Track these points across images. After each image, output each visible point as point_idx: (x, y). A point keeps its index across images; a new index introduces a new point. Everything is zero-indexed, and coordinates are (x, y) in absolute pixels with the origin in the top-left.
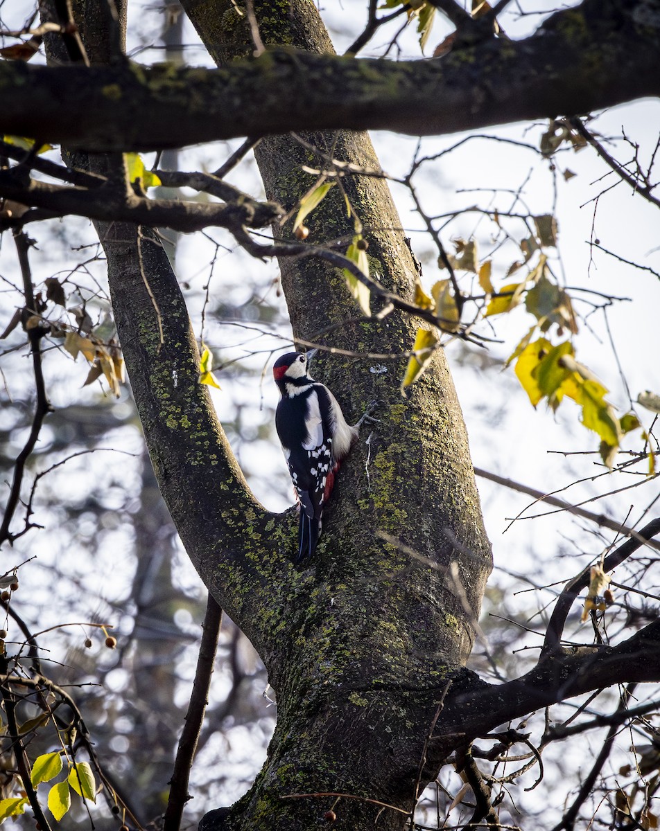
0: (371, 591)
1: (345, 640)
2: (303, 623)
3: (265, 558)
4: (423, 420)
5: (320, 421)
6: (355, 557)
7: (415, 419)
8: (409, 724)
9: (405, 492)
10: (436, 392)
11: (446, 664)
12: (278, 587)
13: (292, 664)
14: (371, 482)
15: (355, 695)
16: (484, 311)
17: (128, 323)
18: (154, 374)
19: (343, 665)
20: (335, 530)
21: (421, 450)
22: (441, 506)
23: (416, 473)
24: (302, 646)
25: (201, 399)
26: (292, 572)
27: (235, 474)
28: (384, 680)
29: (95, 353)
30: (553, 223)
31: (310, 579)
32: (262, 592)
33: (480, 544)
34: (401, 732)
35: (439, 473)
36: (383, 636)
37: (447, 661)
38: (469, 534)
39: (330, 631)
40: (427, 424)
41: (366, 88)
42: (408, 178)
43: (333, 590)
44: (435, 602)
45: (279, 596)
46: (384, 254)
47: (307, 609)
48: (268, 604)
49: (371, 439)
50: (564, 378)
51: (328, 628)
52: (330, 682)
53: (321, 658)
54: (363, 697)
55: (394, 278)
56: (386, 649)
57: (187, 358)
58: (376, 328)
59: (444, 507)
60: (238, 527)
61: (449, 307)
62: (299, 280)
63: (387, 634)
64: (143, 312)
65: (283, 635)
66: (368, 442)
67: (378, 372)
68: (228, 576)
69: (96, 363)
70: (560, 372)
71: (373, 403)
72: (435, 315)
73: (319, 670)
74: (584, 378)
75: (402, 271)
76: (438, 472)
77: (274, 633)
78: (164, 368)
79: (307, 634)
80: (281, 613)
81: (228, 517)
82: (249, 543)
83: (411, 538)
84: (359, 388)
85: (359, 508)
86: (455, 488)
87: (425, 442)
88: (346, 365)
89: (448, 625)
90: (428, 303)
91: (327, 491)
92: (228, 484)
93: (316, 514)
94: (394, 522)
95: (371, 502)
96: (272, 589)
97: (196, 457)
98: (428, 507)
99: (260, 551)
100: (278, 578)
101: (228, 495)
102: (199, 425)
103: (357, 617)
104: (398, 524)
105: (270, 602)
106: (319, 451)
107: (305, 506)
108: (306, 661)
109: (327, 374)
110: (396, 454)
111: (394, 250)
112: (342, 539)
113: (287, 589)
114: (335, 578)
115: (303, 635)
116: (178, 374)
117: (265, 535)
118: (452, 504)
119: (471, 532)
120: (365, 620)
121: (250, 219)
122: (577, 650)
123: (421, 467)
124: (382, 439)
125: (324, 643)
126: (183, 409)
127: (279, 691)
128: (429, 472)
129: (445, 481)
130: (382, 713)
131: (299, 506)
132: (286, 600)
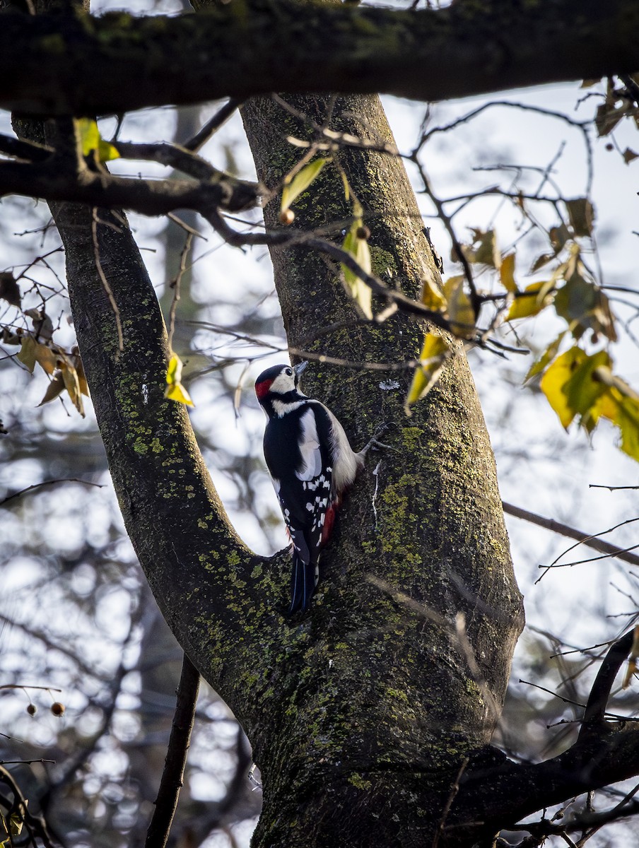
0: (377, 651)
1: (345, 710)
2: (295, 689)
3: (251, 611)
4: (442, 448)
5: (318, 445)
6: (359, 610)
7: (432, 445)
8: (420, 811)
9: (420, 532)
10: (459, 414)
11: (466, 740)
12: (265, 645)
13: (281, 738)
14: (379, 520)
15: (356, 776)
16: (506, 313)
17: (89, 327)
18: (119, 388)
19: (342, 739)
20: (334, 578)
21: (439, 483)
22: (462, 550)
23: (433, 511)
24: (293, 717)
25: (177, 419)
26: (283, 629)
27: (216, 510)
28: (392, 758)
29: (56, 364)
30: (588, 207)
31: (303, 636)
32: (246, 651)
33: (509, 596)
34: (411, 821)
35: (461, 511)
36: (390, 705)
37: (468, 737)
38: (496, 584)
39: (327, 699)
40: (447, 451)
41: (360, 43)
42: (415, 152)
43: (331, 649)
44: (454, 666)
45: (267, 656)
46: (397, 246)
47: (300, 672)
48: (253, 666)
49: (380, 468)
50: (599, 395)
51: (325, 696)
52: (327, 760)
53: (315, 731)
54: (365, 778)
55: (409, 275)
56: (395, 722)
57: (160, 370)
58: (388, 335)
59: (467, 551)
60: (218, 573)
61: (464, 308)
62: (295, 277)
63: (395, 704)
64: (107, 314)
65: (271, 703)
66: (375, 472)
67: (389, 388)
68: (206, 632)
69: (56, 376)
70: (594, 387)
71: (381, 426)
72: (446, 317)
73: (314, 747)
74: (624, 395)
75: (419, 268)
76: (459, 509)
77: (260, 701)
78: (132, 381)
79: (300, 703)
80: (269, 676)
81: (207, 560)
82: (231, 592)
83: (427, 588)
84: (366, 408)
85: (363, 552)
86: (479, 528)
87: (444, 473)
88: (351, 380)
89: (469, 693)
90: (439, 303)
91: (326, 530)
92: (207, 522)
93: (313, 557)
94: (405, 569)
95: (378, 545)
96: (259, 649)
97: (168, 489)
98: (446, 551)
99: (245, 603)
100: (265, 634)
101: (207, 534)
102: (173, 450)
103: (360, 682)
104: (411, 571)
105: (257, 663)
106: (317, 483)
107: (299, 549)
108: (298, 735)
109: (328, 390)
110: (409, 487)
111: (410, 242)
112: (343, 589)
113: (276, 648)
114: (334, 636)
115: (294, 704)
116: (149, 388)
117: (251, 582)
118: (476, 548)
119: (498, 582)
120: (369, 686)
121: (227, 201)
122: (624, 725)
123: (439, 502)
124: (391, 470)
125: (320, 712)
126: (154, 430)
127: (266, 770)
128: (449, 509)
129: (468, 521)
130: (388, 798)
131: (293, 548)
132: (275, 662)
